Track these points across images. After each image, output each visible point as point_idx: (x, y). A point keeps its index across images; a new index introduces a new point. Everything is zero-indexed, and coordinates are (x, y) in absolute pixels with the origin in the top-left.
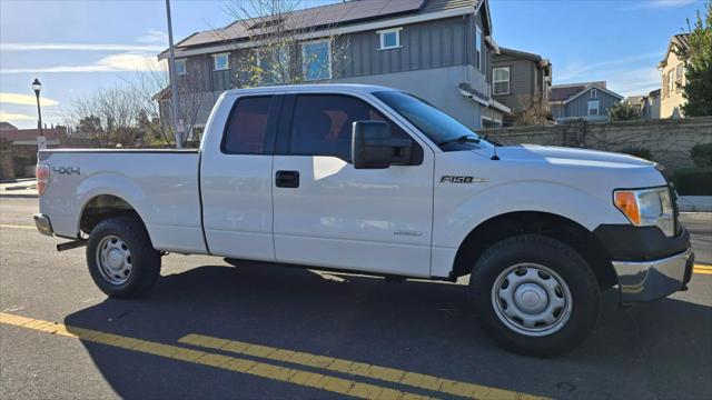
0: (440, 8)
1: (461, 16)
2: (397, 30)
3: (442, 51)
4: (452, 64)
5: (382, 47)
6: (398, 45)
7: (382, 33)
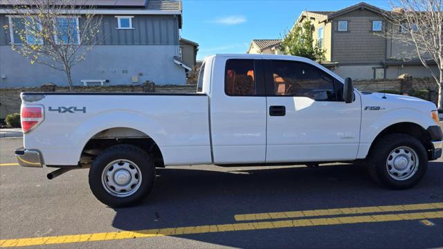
0: (159, 8)
1: (173, 15)
2: (130, 18)
3: (161, 34)
4: (167, 43)
5: (120, 27)
6: (131, 27)
7: (119, 18)
